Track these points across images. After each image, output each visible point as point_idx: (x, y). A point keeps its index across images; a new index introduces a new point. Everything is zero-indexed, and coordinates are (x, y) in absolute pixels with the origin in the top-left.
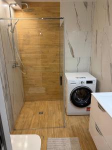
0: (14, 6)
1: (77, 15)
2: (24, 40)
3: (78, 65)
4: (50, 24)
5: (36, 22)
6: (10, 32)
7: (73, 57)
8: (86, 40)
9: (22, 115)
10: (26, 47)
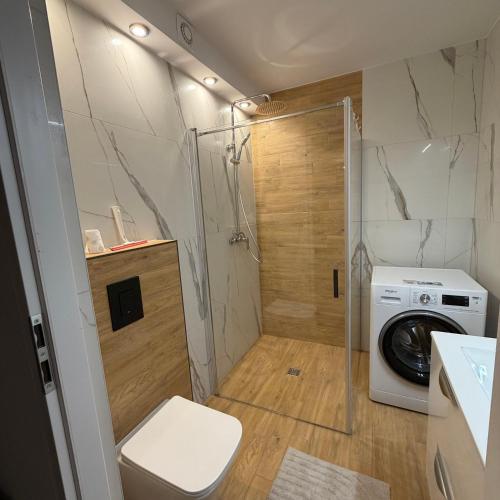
0: (244, 106)
1: (417, 94)
2: (268, 181)
3: (422, 245)
4: (330, 133)
5: (298, 135)
6: (230, 165)
7: (406, 217)
8: (452, 164)
9: (245, 365)
10: (270, 197)
